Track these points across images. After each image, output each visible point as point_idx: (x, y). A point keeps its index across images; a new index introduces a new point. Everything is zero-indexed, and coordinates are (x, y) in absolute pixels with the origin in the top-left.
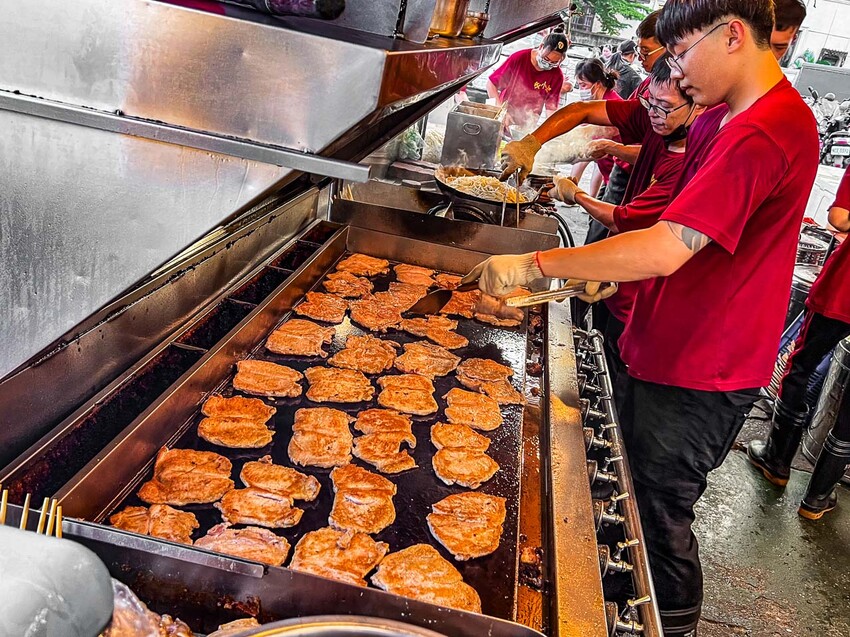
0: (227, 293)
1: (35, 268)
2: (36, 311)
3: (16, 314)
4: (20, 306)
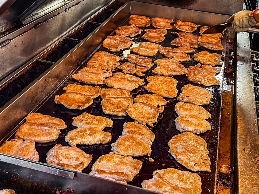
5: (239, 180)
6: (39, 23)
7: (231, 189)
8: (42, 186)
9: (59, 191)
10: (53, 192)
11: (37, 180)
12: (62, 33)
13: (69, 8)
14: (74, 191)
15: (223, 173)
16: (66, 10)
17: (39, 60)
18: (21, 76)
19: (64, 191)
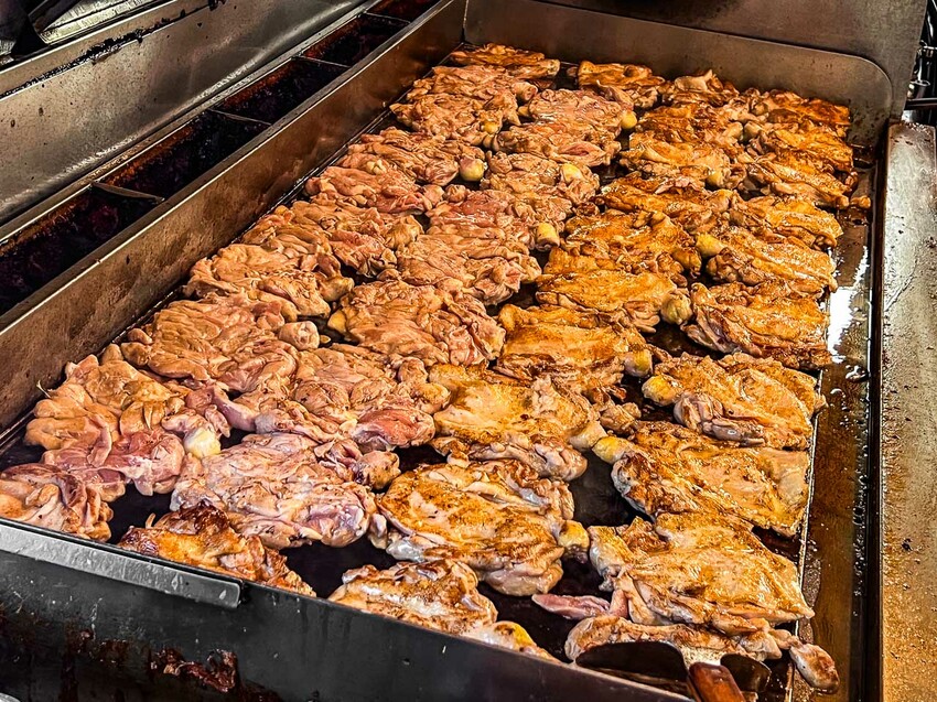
0: (213, 101)
6: (109, 42)
8: (110, 643)
9: (177, 663)
10: (153, 666)
14: (236, 662)
16: (212, 4)
17: (105, 186)
19: (198, 664)
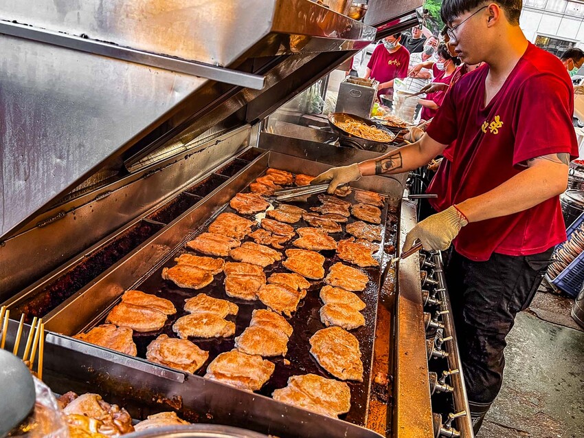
0: (184, 189)
1: (28, 153)
2: (30, 184)
3: (17, 186)
4: (19, 179)
5: (399, 394)
6: (151, 172)
7: (388, 405)
8: (139, 391)
9: (161, 399)
10: (154, 399)
11: (133, 383)
12: (178, 186)
13: (190, 155)
14: (182, 399)
15: (378, 384)
16: (186, 158)
17: (146, 220)
18: (120, 239)
19: (169, 399)
